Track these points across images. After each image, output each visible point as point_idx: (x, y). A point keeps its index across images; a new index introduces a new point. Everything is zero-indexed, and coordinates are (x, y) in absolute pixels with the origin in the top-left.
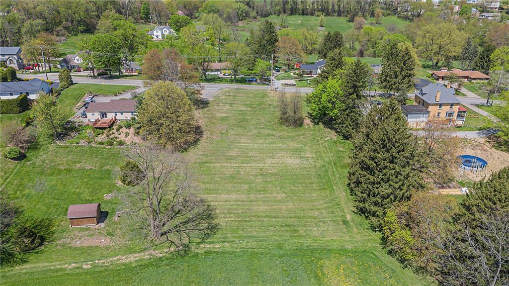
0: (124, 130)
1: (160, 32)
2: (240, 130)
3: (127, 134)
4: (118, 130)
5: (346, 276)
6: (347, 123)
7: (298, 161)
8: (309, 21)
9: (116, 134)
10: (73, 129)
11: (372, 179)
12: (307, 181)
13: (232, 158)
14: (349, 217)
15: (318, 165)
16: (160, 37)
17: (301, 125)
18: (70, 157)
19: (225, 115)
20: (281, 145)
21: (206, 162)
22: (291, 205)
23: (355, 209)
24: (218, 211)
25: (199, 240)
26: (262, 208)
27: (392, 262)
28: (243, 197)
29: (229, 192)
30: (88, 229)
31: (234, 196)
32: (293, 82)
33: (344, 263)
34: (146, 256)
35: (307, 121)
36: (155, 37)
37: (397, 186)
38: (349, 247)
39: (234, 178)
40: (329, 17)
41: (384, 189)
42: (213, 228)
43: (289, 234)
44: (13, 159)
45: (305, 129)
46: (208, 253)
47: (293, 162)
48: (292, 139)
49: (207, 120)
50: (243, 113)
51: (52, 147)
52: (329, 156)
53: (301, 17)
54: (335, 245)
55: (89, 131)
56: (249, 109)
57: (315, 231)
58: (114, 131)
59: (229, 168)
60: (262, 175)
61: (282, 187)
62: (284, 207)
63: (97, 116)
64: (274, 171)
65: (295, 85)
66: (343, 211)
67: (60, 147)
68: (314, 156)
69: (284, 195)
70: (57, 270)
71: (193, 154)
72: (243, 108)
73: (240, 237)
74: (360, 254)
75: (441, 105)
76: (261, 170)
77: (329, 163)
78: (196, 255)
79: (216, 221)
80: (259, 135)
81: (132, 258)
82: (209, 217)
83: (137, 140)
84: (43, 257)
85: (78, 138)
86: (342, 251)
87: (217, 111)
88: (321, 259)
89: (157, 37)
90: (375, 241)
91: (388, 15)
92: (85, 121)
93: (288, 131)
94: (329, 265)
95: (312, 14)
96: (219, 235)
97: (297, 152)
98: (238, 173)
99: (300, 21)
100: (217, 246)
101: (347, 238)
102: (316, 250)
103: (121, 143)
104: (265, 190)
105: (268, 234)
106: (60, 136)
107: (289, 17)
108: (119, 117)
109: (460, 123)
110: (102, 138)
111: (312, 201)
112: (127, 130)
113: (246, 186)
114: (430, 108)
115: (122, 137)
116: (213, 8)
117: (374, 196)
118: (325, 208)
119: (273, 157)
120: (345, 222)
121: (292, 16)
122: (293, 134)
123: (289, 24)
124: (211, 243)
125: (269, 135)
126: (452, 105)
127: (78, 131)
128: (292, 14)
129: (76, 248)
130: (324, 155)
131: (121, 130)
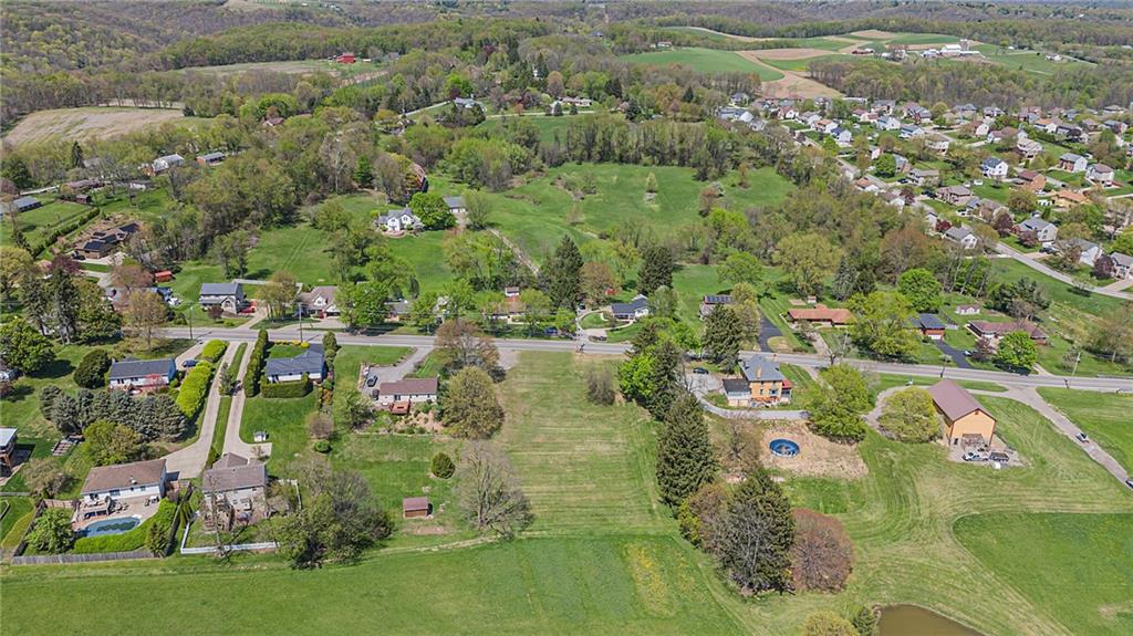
0: (422, 415)
1: (397, 221)
2: (545, 410)
3: (426, 420)
4: (416, 416)
5: (646, 556)
6: (659, 405)
7: (608, 447)
8: (631, 175)
9: (415, 420)
10: (368, 415)
11: (673, 471)
12: (617, 471)
13: (538, 446)
14: (654, 507)
15: (629, 452)
16: (398, 229)
17: (612, 402)
18: (375, 449)
19: (525, 390)
20: (589, 428)
21: (511, 451)
22: (600, 496)
23: (660, 498)
24: (532, 503)
25: (519, 529)
26: (573, 499)
27: (687, 544)
28: (554, 488)
29: (539, 483)
30: (421, 520)
31: (545, 488)
32: (601, 332)
33: (645, 545)
34: (479, 541)
35: (619, 397)
36: (390, 229)
37: (692, 478)
38: (652, 533)
39: (543, 468)
40: (664, 167)
41: (682, 482)
42: (530, 518)
43: (599, 523)
44: (323, 452)
45: (616, 408)
46: (529, 539)
47: (604, 449)
48: (602, 420)
49: (506, 398)
50: (545, 387)
51: (352, 436)
52: (641, 442)
53: (617, 168)
54: (639, 532)
55: (384, 417)
56: (552, 381)
57: (623, 520)
58: (412, 416)
59: (537, 457)
60: (571, 464)
61: (592, 477)
62: (594, 498)
63: (390, 399)
64: (584, 459)
65: (605, 339)
66: (650, 501)
67: (361, 437)
68: (625, 441)
69: (594, 486)
70: (413, 552)
71: (498, 441)
72: (545, 380)
73: (555, 526)
74: (662, 538)
75: (763, 382)
76: (570, 458)
77: (640, 450)
78: (521, 540)
79: (531, 512)
80: (565, 417)
81: (468, 543)
82: (524, 508)
83: (438, 426)
84: (396, 543)
85: (376, 426)
86: (646, 536)
87: (516, 384)
88: (626, 543)
89: (393, 228)
90: (675, 527)
91: (763, 165)
92: (377, 404)
93: (598, 411)
94: (632, 547)
95: (636, 161)
96: (536, 525)
97: (607, 437)
98: (547, 463)
99: (615, 178)
100: (537, 533)
101: (650, 525)
102: (622, 535)
103: (422, 431)
104: (575, 482)
105: (580, 523)
106: (358, 425)
107: (599, 166)
108: (414, 399)
109: (785, 400)
110: (401, 425)
111: (621, 491)
112: (425, 415)
113: (556, 477)
114: (752, 385)
115: (421, 424)
116: (472, 159)
117: (675, 487)
118: (634, 498)
119: (582, 443)
120: (651, 511)
121: (602, 165)
122: (603, 414)
123: (598, 183)
124: (531, 531)
125: (576, 416)
126: (775, 382)
127: (374, 418)
128: (601, 160)
129: (418, 536)
130: (635, 441)
131: (419, 415)
